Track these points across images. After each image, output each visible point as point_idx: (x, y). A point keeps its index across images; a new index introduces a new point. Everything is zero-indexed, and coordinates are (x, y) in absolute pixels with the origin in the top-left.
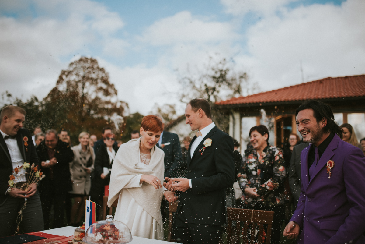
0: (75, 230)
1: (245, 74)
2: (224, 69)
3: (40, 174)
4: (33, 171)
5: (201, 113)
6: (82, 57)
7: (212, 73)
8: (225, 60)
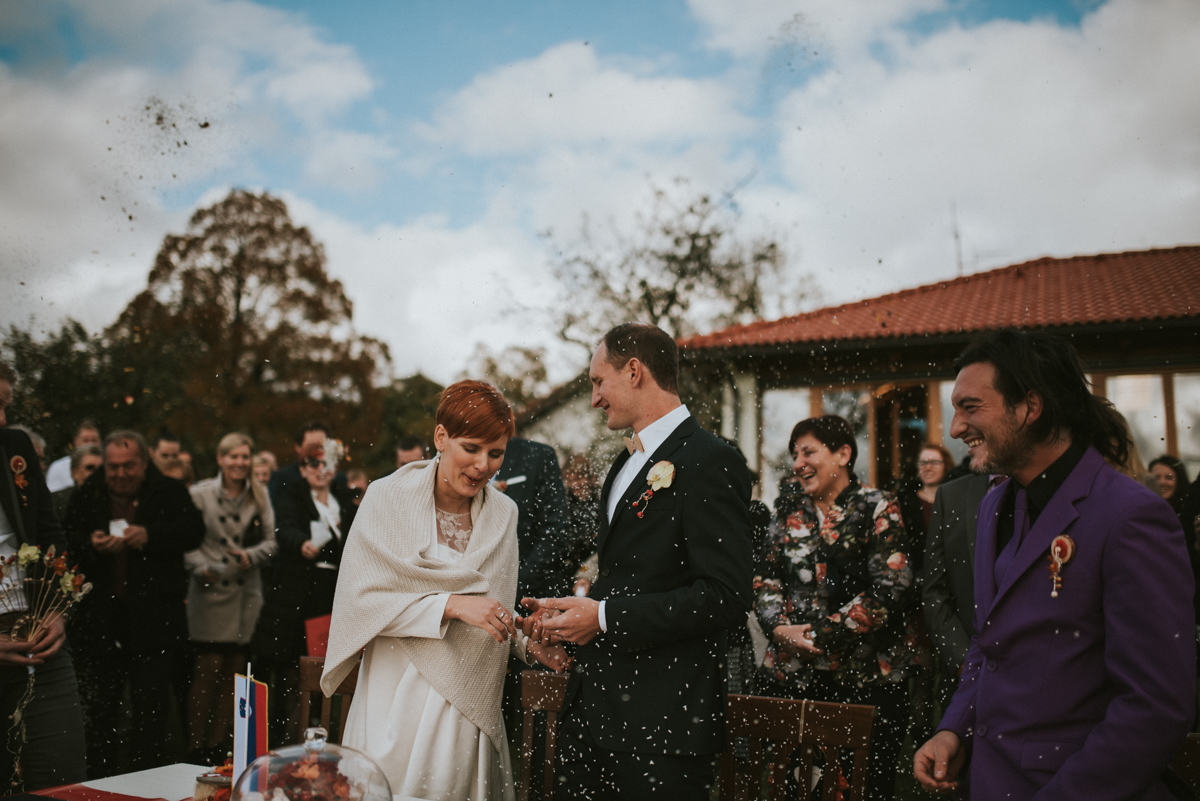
0: (199, 779)
1: (772, 246)
2: (705, 230)
3: (73, 581)
4: (51, 571)
5: (636, 372)
6: (234, 191)
7: (666, 245)
8: (705, 200)
